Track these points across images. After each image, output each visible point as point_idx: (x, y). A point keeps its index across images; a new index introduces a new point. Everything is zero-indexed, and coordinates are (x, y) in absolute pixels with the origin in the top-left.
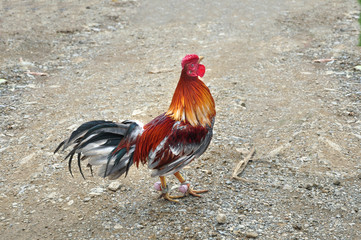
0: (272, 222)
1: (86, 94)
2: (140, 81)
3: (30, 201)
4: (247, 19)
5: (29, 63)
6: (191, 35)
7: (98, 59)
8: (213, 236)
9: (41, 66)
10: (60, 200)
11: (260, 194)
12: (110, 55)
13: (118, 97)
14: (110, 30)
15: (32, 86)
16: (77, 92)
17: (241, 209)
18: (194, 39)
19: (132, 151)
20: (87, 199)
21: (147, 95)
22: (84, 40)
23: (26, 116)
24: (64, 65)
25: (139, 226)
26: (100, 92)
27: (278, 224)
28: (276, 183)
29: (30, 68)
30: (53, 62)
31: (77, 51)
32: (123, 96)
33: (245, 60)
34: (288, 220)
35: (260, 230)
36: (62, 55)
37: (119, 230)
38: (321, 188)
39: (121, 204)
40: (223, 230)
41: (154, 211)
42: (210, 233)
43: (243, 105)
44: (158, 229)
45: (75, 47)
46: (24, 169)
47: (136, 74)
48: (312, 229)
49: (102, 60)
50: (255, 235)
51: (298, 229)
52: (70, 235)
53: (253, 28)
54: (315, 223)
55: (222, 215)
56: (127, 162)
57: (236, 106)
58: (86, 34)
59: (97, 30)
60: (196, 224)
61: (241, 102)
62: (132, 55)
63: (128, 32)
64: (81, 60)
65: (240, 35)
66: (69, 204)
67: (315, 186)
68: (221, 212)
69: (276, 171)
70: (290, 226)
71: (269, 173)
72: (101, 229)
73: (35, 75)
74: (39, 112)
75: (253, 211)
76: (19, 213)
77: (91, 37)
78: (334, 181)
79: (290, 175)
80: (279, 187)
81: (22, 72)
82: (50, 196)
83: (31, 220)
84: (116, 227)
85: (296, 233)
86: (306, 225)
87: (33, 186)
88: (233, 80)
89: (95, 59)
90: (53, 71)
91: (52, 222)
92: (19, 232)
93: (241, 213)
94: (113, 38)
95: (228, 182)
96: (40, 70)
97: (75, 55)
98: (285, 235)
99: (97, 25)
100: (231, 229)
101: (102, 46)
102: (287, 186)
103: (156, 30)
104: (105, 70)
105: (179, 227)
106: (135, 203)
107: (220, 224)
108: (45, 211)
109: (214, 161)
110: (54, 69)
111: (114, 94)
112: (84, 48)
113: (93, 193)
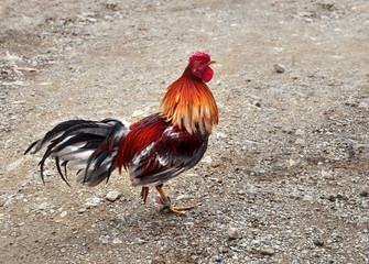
0: (290, 237)
1: (80, 93)
2: (141, 77)
3: (18, 212)
4: (263, 8)
5: (16, 58)
6: (199, 25)
7: (94, 53)
8: (224, 253)
9: (29, 61)
10: (52, 211)
11: (276, 206)
12: (108, 48)
13: (116, 97)
14: (107, 20)
15: (20, 83)
16: (70, 90)
17: (255, 222)
18: (202, 31)
19: (115, 154)
20: (82, 210)
21: (149, 94)
22: (78, 31)
23: (13, 117)
24: (56, 59)
25: (140, 241)
26: (97, 90)
27: (297, 240)
28: (295, 193)
29: (17, 63)
30: (44, 56)
31: (70, 44)
32: (122, 94)
33: (260, 55)
34: (308, 235)
35: (277, 247)
36: (54, 48)
37: (118, 245)
38: (346, 199)
39: (121, 217)
40: (235, 246)
41: (157, 224)
42: (221, 249)
43: (258, 105)
44: (162, 244)
45: (68, 40)
46: (11, 176)
47: (137, 70)
48: (335, 246)
49: (98, 54)
50: (271, 251)
51: (320, 245)
52: (63, 250)
53: (269, 18)
54: (338, 239)
55: (234, 229)
56: (109, 166)
57: (250, 107)
58: (81, 25)
59: (92, 19)
60: (204, 239)
61: (255, 102)
62: (132, 48)
63: (127, 22)
64: (74, 54)
65: (254, 27)
66: (62, 215)
67: (339, 197)
68: (233, 226)
69: (295, 180)
70: (310, 241)
71: (287, 182)
72: (97, 244)
73: (23, 71)
74: (28, 112)
75: (269, 224)
76: (6, 226)
77: (86, 28)
78: (361, 191)
79: (310, 185)
80: (298, 198)
81: (8, 68)
82: (41, 207)
83: (19, 234)
84: (114, 242)
85: (317, 249)
86: (329, 241)
87: (22, 196)
88: (246, 77)
89: (90, 53)
90: (43, 66)
91: (43, 236)
92: (6, 247)
93: (255, 227)
94: (111, 29)
95: (241, 192)
96: (29, 66)
97: (68, 48)
98: (305, 252)
99: (93, 14)
100: (244, 245)
101: (99, 38)
102: (308, 197)
103: (159, 20)
104: (101, 65)
105: (186, 243)
106: (135, 215)
107: (231, 239)
108: (35, 224)
109: (225, 168)
110: (44, 64)
111: (112, 92)
112: (79, 40)
113: (88, 204)
